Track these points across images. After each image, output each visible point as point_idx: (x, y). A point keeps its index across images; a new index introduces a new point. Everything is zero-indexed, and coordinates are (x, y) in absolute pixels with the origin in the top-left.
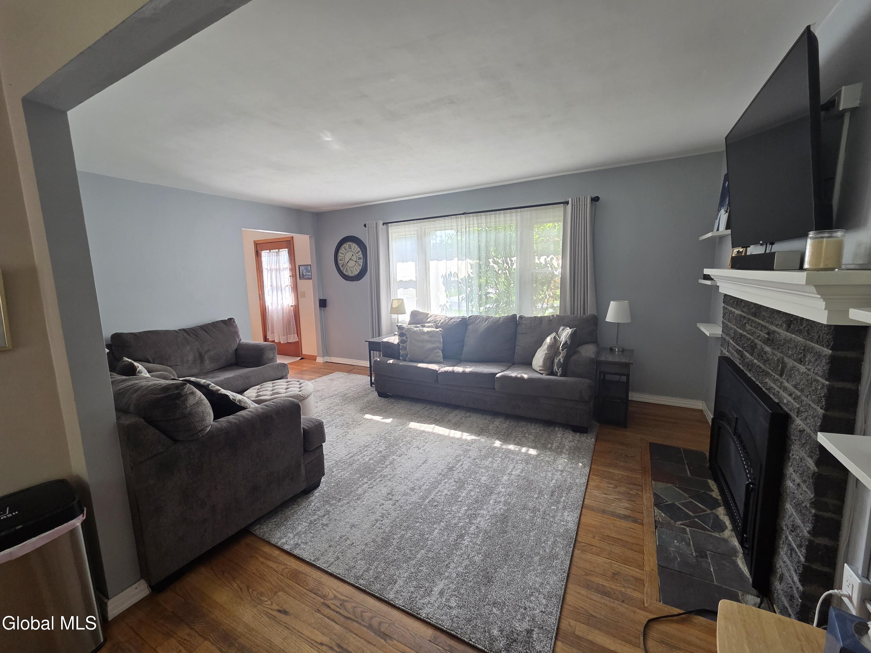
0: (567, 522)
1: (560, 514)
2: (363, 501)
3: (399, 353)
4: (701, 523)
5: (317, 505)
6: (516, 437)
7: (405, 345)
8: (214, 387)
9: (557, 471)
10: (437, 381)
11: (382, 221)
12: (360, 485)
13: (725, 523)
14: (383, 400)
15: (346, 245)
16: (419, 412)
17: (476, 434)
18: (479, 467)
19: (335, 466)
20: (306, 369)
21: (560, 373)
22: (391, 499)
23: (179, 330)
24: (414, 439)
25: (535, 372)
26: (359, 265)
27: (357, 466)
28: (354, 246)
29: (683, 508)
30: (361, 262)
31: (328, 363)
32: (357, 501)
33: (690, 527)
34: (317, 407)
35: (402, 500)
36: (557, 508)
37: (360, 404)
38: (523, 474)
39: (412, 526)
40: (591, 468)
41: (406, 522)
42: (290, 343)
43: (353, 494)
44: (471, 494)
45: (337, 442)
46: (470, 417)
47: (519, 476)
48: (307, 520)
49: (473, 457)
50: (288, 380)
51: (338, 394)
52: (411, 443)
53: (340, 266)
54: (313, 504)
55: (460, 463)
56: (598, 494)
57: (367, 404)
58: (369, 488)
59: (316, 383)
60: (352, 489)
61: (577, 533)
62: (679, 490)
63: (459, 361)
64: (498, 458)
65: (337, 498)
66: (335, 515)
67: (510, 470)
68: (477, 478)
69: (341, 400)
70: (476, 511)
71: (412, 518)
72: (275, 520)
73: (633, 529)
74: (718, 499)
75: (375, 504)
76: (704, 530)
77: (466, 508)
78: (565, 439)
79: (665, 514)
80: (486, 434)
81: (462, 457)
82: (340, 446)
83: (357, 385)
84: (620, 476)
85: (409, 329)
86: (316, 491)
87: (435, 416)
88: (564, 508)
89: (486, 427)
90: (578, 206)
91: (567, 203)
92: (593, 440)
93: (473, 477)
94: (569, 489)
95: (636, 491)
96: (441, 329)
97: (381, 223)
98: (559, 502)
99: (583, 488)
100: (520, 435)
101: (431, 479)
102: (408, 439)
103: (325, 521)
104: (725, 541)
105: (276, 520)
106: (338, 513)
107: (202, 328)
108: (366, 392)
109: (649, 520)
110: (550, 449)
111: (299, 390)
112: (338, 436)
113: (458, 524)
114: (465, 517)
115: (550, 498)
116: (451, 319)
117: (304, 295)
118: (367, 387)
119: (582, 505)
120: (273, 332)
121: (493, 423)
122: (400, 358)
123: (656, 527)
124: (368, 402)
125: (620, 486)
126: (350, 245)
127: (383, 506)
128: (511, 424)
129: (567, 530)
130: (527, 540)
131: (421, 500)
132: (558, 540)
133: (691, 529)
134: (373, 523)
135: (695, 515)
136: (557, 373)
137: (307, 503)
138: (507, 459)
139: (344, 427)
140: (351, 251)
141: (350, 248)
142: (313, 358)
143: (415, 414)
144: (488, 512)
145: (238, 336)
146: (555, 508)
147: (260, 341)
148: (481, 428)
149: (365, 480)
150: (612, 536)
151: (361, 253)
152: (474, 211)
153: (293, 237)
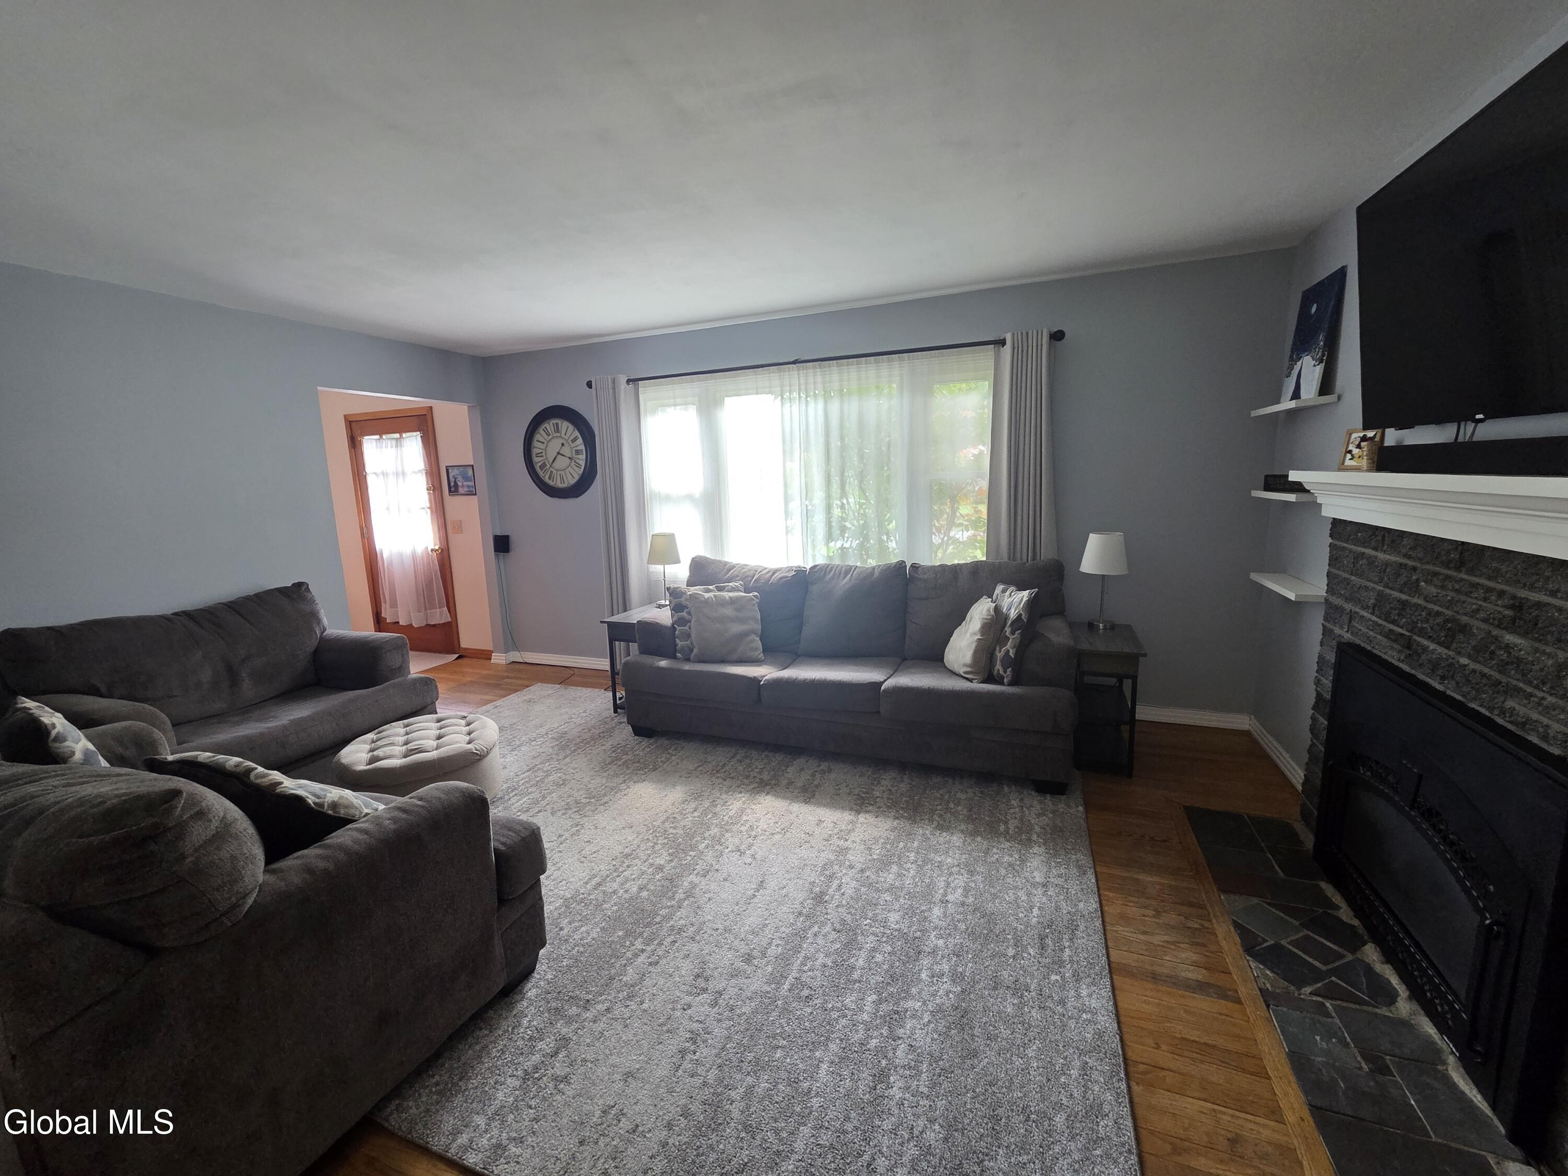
0: (1094, 1012)
1: (1072, 993)
2: (642, 1003)
3: (676, 645)
4: (1345, 985)
5: (535, 1023)
6: (933, 812)
7: (686, 628)
8: (264, 776)
9: (1034, 885)
10: (759, 700)
11: (625, 376)
12: (628, 960)
13: (1389, 983)
14: (646, 742)
15: (549, 425)
16: (724, 765)
17: (851, 809)
18: (878, 890)
19: (565, 912)
20: (470, 679)
21: (1009, 678)
22: (705, 990)
23: (176, 614)
24: (727, 831)
25: (957, 678)
26: (579, 466)
27: (615, 908)
28: (565, 426)
29: (1300, 953)
30: (582, 459)
31: (517, 666)
32: (628, 1003)
33: (1332, 999)
34: (505, 768)
35: (732, 991)
36: (1063, 977)
37: (598, 754)
38: (971, 900)
39: (767, 1059)
40: (1096, 872)
41: (748, 1049)
42: (434, 626)
43: (616, 984)
44: (877, 960)
45: (560, 852)
46: (830, 771)
47: (963, 904)
48: (517, 1069)
49: (859, 866)
50: (439, 715)
51: (546, 734)
52: (723, 840)
53: (537, 467)
54: (525, 1022)
55: (836, 883)
56: (1129, 934)
57: (613, 755)
58: (650, 964)
59: (496, 710)
60: (613, 971)
61: (1122, 1040)
62: (1277, 912)
63: (794, 656)
64: (909, 865)
65: (580, 999)
66: (582, 1049)
67: (941, 891)
68: (879, 917)
69: (556, 748)
70: (897, 1004)
71: (763, 1035)
72: (437, 1078)
73: (1226, 1015)
74: (1355, 926)
75: (670, 1006)
76: (1359, 1004)
77: (874, 997)
78: (1028, 808)
79: (1272, 971)
80: (870, 808)
81: (836, 867)
82: (570, 861)
83: (585, 712)
84: (1158, 887)
85: (693, 597)
86: (529, 985)
87: (760, 773)
88: (1077, 977)
89: (866, 793)
90: (1025, 348)
91: (1003, 343)
92: (1081, 808)
93: (870, 915)
94: (1073, 928)
95: (1200, 921)
96: (756, 594)
97: (623, 379)
98: (1061, 963)
99: (1098, 923)
100: (939, 807)
101: (783, 929)
102: (715, 831)
103: (559, 1068)
104: (1405, 1024)
105: (439, 1077)
106: (588, 1041)
107: (229, 607)
108: (607, 726)
109: (1247, 991)
110: (1006, 835)
111: (467, 738)
112: (560, 836)
113: (868, 1043)
114: (878, 1021)
115: (1042, 955)
116: (774, 573)
117: (459, 528)
118: (605, 714)
119: (1109, 965)
120: (394, 605)
121: (879, 783)
122: (678, 655)
123: (1268, 1006)
124: (614, 749)
125: (1165, 912)
126: (557, 424)
127: (689, 1012)
128: (914, 783)
129: (1099, 1035)
130: (1025, 1070)
131: (773, 986)
132: (1091, 1062)
133: (1334, 1003)
134: (674, 1060)
135: (1330, 967)
136: (1003, 678)
137: (511, 1021)
138: (929, 866)
139: (570, 812)
140: (561, 437)
141: (557, 430)
142: (485, 655)
143: (718, 772)
144: (924, 1003)
145: (319, 621)
146: (1058, 978)
147: (366, 631)
148: (858, 795)
149: (639, 944)
150: (1192, 1038)
151: (580, 441)
152: (812, 358)
153: (431, 408)
